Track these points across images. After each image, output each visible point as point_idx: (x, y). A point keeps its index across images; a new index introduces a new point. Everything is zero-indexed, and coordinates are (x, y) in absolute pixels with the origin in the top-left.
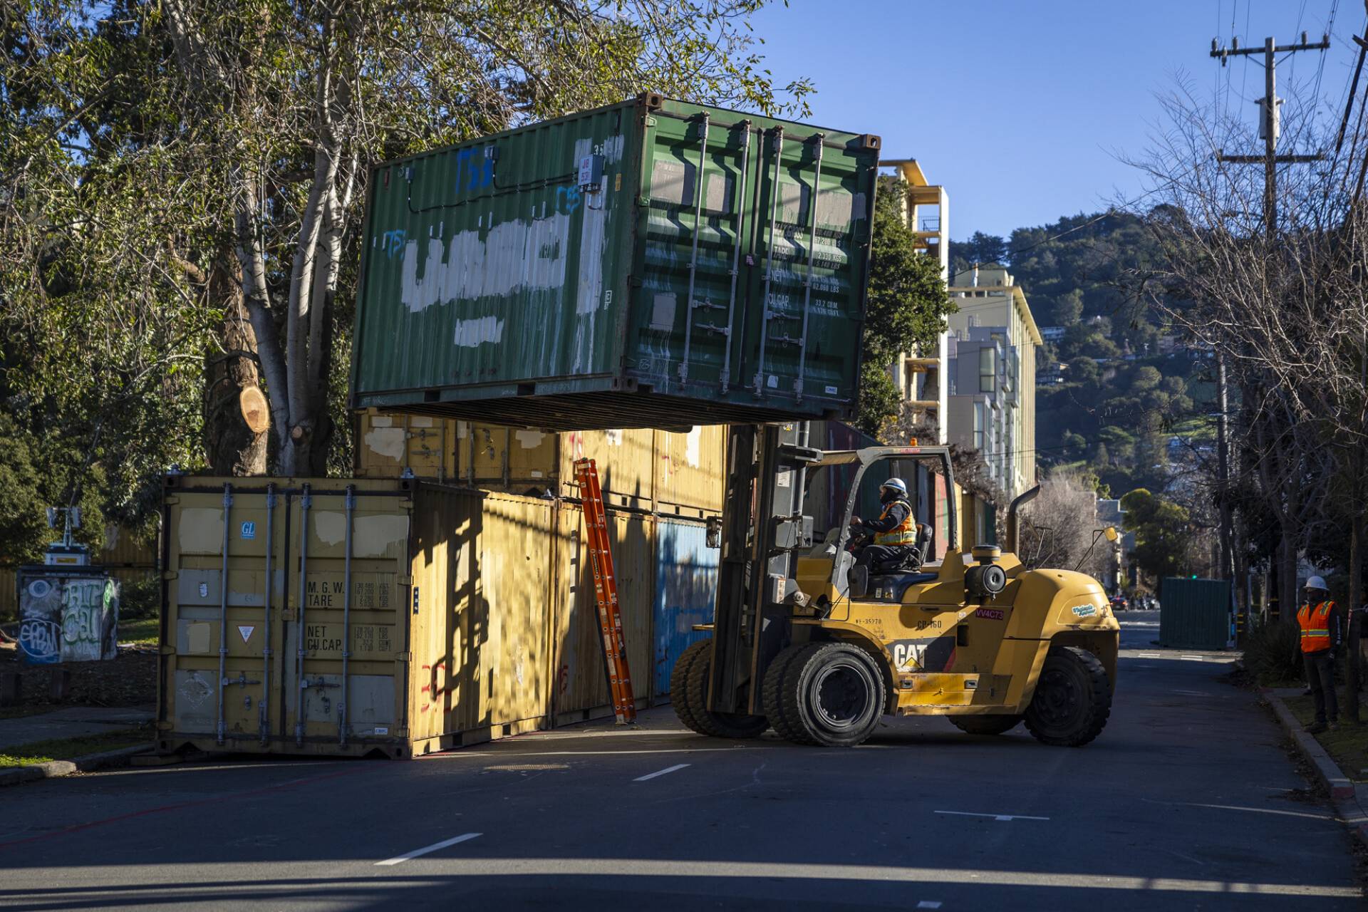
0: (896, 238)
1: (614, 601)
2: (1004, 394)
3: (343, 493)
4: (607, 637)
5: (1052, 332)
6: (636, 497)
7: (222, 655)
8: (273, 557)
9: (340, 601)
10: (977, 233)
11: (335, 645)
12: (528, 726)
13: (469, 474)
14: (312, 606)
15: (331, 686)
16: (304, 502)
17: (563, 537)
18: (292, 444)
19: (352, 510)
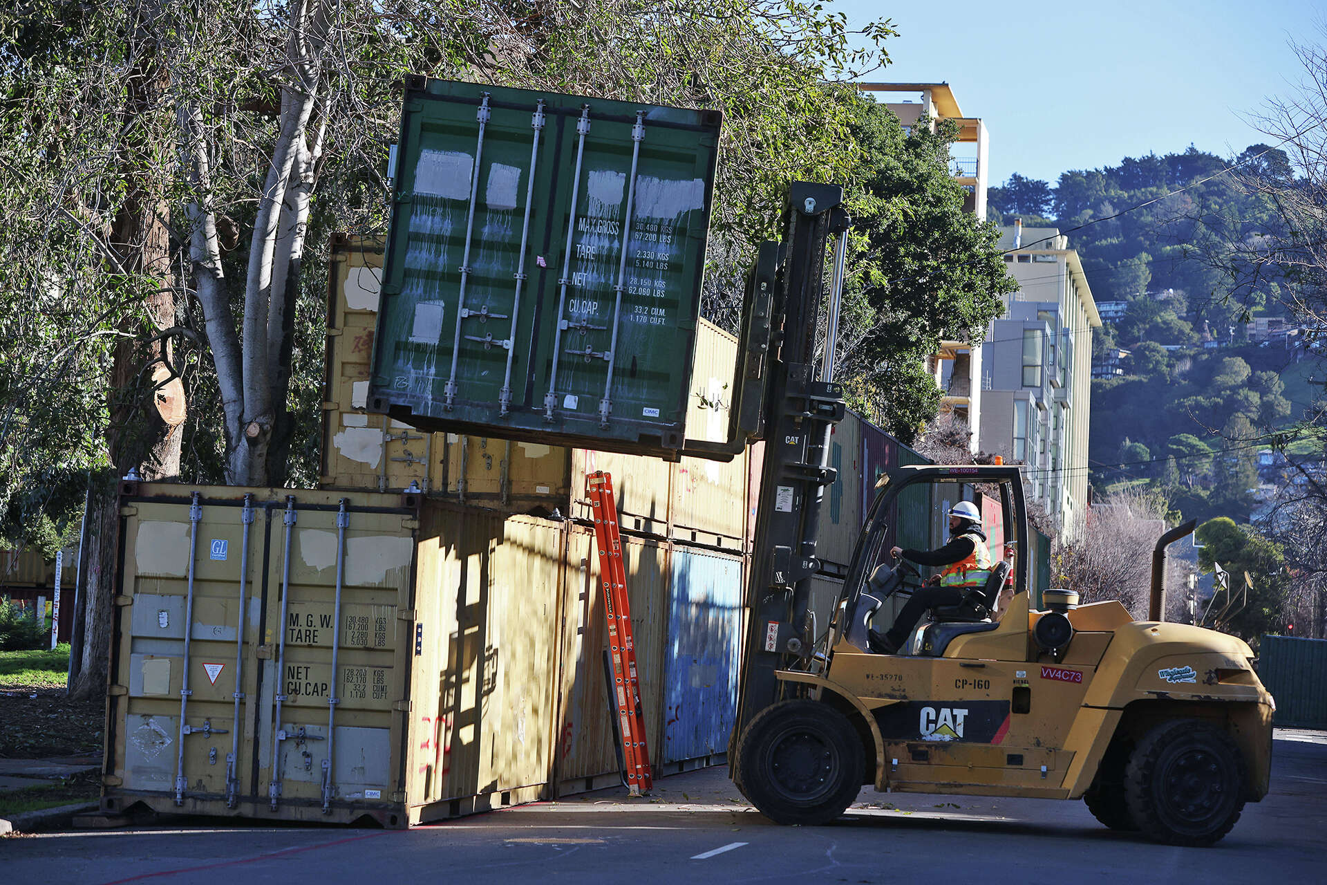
0: (943, 195)
1: (629, 646)
2: (1053, 390)
3: (335, 508)
4: (621, 690)
5: (1111, 308)
6: (650, 520)
7: (184, 697)
8: (249, 583)
9: (327, 637)
10: (1014, 175)
11: (320, 689)
12: (528, 795)
13: (460, 487)
14: (294, 643)
15: (314, 739)
16: (287, 518)
17: (572, 567)
18: (246, 444)
19: (345, 529)
